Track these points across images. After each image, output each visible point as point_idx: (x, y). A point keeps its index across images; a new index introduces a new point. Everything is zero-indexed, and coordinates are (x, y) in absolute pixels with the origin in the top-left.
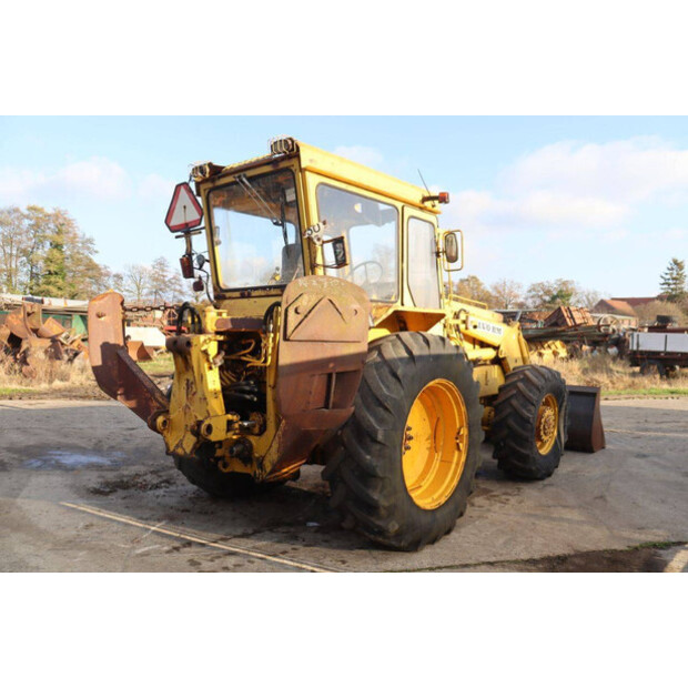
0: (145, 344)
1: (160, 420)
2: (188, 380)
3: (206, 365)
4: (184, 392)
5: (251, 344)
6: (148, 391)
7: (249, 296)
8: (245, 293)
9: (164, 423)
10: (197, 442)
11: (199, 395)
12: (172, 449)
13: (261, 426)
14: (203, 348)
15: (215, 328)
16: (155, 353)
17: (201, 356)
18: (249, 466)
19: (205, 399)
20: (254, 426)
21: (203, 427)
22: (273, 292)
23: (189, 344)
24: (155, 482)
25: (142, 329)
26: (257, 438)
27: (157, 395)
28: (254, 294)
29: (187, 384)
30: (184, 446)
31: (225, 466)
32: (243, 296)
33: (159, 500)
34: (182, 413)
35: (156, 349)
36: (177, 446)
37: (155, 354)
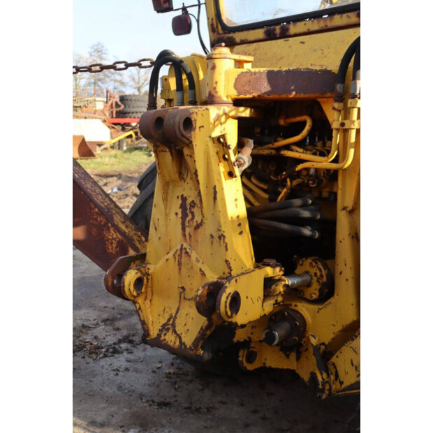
0: (87, 139)
1: (131, 277)
2: (184, 199)
3: (222, 168)
4: (176, 222)
5: (304, 123)
6: (101, 213)
7: (285, 35)
8: (276, 29)
9: (139, 283)
10: (208, 327)
11: (209, 229)
12: (154, 333)
13: (323, 286)
14: (216, 134)
15: (234, 94)
16: (98, 148)
17: (213, 149)
18: (293, 356)
19: (222, 237)
20: (309, 285)
21: (224, 299)
22: (338, 20)
23: (188, 123)
24: (111, 340)
25: (83, 121)
26: (315, 307)
27: (117, 219)
28: (293, 29)
29: (183, 207)
30: (179, 329)
31: (251, 357)
32: (270, 36)
33: (119, 379)
34: (173, 264)
35: (100, 145)
36: (164, 328)
37: (98, 151)
